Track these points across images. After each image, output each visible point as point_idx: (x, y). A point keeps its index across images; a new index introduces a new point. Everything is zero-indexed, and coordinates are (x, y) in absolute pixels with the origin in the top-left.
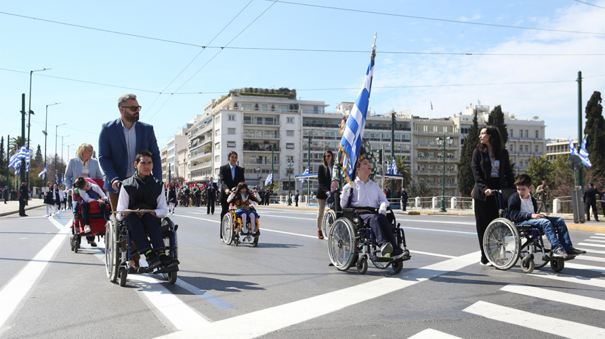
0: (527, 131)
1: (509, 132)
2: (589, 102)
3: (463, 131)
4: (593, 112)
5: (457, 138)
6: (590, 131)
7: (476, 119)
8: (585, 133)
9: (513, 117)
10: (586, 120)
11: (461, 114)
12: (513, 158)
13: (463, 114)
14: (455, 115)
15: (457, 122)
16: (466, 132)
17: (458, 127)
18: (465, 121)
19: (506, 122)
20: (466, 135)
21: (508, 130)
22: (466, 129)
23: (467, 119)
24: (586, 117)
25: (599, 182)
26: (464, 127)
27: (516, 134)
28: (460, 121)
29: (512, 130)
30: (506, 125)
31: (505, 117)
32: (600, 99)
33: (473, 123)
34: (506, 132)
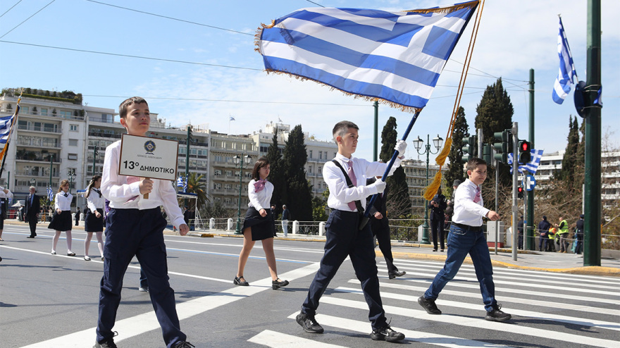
0: (326, 153)
1: (308, 153)
2: (385, 127)
3: (262, 149)
4: (388, 137)
5: (256, 156)
6: (385, 155)
7: (275, 137)
8: (380, 158)
9: (313, 138)
10: (382, 145)
11: (261, 131)
12: (312, 179)
13: (263, 132)
14: (254, 132)
15: (256, 140)
16: (265, 151)
17: (257, 145)
18: (264, 140)
19: (305, 142)
20: (265, 154)
21: (307, 151)
22: (266, 148)
23: (267, 138)
24: (382, 142)
25: (392, 207)
26: (264, 146)
27: (316, 155)
28: (260, 139)
29: (311, 151)
30: (305, 146)
31: (305, 138)
32: (396, 125)
33: (272, 142)
34: (306, 153)
